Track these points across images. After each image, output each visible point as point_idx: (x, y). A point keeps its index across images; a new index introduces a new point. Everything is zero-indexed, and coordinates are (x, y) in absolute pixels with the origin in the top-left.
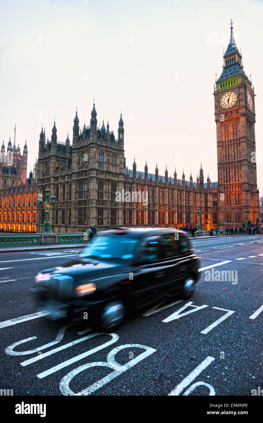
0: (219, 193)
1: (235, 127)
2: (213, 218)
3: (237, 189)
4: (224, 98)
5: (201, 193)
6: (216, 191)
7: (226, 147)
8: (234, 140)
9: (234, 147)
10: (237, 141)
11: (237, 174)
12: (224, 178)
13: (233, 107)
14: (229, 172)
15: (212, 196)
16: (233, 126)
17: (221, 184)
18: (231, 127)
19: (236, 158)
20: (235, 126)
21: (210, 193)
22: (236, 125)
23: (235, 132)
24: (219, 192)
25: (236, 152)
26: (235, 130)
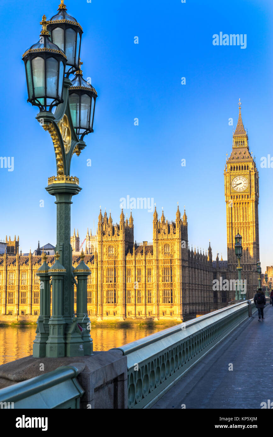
0: (230, 273)
2: (222, 297)
3: (247, 269)
4: (236, 181)
6: (225, 271)
7: (236, 228)
8: (244, 223)
9: (244, 230)
10: (246, 224)
12: (234, 258)
13: (245, 191)
15: (221, 275)
16: (243, 208)
17: (232, 264)
18: (241, 210)
19: (246, 241)
20: (245, 210)
21: (220, 272)
22: (246, 208)
23: (245, 215)
24: (230, 271)
26: (245, 213)
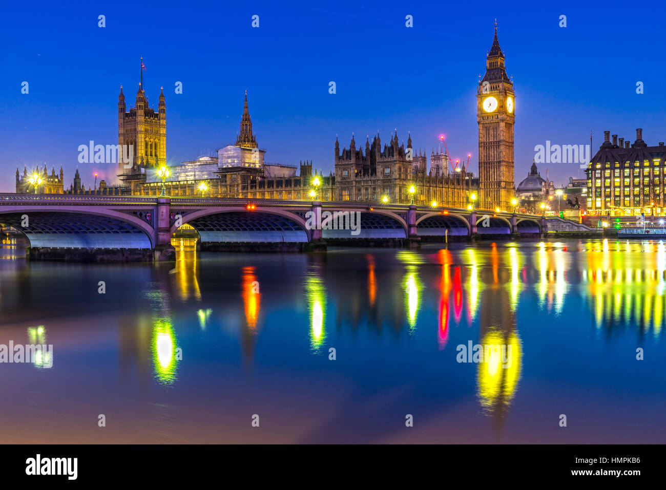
1: (495, 130)
4: (487, 102)
5: (463, 189)
7: (487, 148)
8: (494, 142)
9: (494, 149)
10: (496, 143)
11: (496, 174)
14: (489, 170)
17: (482, 181)
19: (495, 159)
22: (496, 128)
23: (495, 135)
25: (495, 153)
26: (495, 133)
